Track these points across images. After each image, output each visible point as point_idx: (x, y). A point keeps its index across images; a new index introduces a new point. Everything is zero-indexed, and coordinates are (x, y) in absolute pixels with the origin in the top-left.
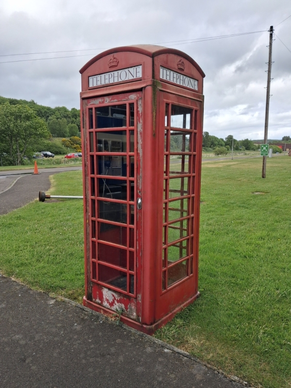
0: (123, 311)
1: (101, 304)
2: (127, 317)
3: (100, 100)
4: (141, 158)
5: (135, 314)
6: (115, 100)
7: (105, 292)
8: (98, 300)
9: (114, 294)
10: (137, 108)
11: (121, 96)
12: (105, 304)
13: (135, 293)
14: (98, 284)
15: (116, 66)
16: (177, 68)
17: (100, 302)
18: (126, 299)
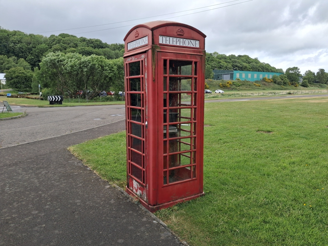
0: (141, 195)
1: (132, 191)
2: (143, 200)
3: (130, 58)
4: (147, 95)
5: (146, 198)
6: (136, 59)
7: (134, 182)
8: (131, 188)
9: (137, 184)
10: (145, 63)
11: (138, 56)
12: (134, 190)
13: (145, 183)
14: (131, 177)
15: (138, 36)
16: (176, 35)
17: (132, 189)
18: (142, 188)
